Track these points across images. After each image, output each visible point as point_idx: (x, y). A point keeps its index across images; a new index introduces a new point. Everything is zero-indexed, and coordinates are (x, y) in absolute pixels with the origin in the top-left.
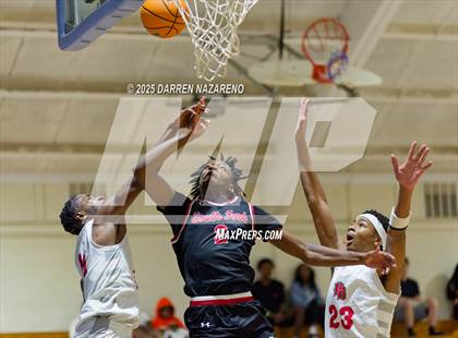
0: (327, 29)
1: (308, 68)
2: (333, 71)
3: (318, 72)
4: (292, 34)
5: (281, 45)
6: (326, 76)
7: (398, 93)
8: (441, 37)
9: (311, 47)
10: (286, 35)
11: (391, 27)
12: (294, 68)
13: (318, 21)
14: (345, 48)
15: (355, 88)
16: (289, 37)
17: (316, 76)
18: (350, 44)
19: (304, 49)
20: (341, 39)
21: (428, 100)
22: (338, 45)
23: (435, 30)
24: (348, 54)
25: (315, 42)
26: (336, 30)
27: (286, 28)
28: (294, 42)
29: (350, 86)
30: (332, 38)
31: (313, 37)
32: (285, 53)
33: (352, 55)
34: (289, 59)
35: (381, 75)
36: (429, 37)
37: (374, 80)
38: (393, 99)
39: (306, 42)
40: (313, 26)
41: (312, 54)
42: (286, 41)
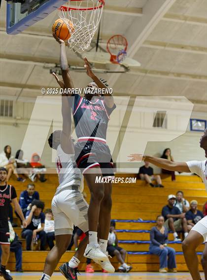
0: (118, 40)
1: (108, 56)
2: (119, 59)
3: (113, 59)
4: (102, 41)
5: (97, 46)
6: (116, 61)
7: (146, 72)
8: (167, 48)
9: (111, 47)
10: (100, 41)
11: (146, 42)
12: (102, 56)
13: (115, 36)
14: (126, 49)
15: (128, 67)
16: (101, 42)
17: (112, 60)
18: (128, 47)
19: (107, 48)
20: (124, 45)
21: (159, 76)
22: (123, 47)
23: (164, 45)
24: (126, 51)
25: (113, 46)
26: (122, 41)
27: (100, 38)
28: (103, 44)
29: (127, 66)
30: (120, 44)
31: (112, 44)
32: (98, 49)
33: (128, 52)
34: (100, 52)
35: (140, 62)
36: (162, 48)
37: (137, 64)
38: (144, 74)
39: (109, 45)
40: (112, 37)
41: (111, 50)
42: (99, 44)
